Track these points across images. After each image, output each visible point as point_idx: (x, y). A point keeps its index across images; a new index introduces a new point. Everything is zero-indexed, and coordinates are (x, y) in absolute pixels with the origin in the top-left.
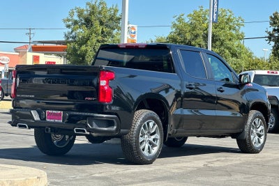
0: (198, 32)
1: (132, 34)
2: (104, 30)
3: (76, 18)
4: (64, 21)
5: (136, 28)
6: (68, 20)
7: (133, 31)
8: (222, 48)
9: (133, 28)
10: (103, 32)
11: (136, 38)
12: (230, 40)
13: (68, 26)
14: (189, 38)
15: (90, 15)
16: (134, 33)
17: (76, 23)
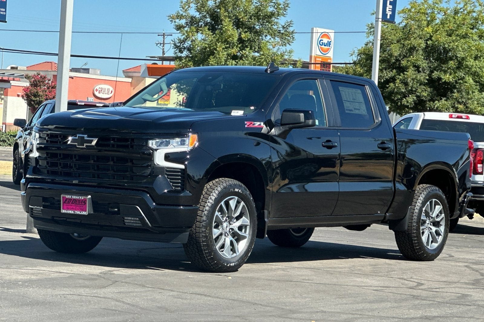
0: (414, 42)
1: (325, 46)
2: (243, 36)
3: (193, 12)
4: (172, 18)
5: (332, 35)
6: (180, 17)
7: (325, 40)
8: (461, 74)
9: (326, 35)
10: (241, 40)
11: (330, 54)
12: (476, 58)
13: (179, 28)
14: (396, 54)
15: (218, 7)
16: (329, 44)
17: (193, 21)
